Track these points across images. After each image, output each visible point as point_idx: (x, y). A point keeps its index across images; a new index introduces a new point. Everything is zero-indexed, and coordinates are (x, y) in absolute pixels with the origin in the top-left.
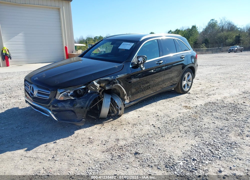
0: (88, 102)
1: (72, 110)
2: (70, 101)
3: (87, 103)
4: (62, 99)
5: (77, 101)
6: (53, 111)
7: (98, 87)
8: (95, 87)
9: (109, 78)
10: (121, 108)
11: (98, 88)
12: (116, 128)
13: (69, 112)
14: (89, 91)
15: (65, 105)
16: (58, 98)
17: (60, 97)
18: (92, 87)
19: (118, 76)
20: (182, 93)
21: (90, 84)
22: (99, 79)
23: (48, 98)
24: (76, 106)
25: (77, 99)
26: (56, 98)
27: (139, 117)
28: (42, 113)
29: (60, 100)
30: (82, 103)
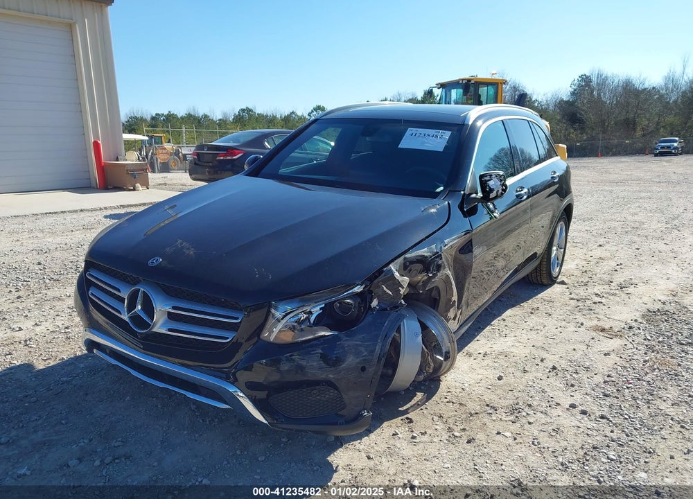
0: (380, 344)
1: (330, 381)
2: (322, 344)
3: (378, 348)
4: (288, 337)
5: (346, 344)
6: (251, 388)
7: (403, 288)
8: (396, 285)
9: (425, 252)
10: (449, 353)
11: (402, 291)
12: (464, 430)
13: (317, 387)
14: (375, 303)
15: (303, 363)
16: (269, 335)
17: (278, 329)
18: (385, 288)
19: (446, 241)
20: (546, 283)
21: (381, 278)
22: (402, 257)
23: (230, 336)
24: (344, 365)
25: (342, 335)
26: (262, 337)
27: (500, 378)
28: (190, 395)
29: (276, 342)
30: (363, 349)
